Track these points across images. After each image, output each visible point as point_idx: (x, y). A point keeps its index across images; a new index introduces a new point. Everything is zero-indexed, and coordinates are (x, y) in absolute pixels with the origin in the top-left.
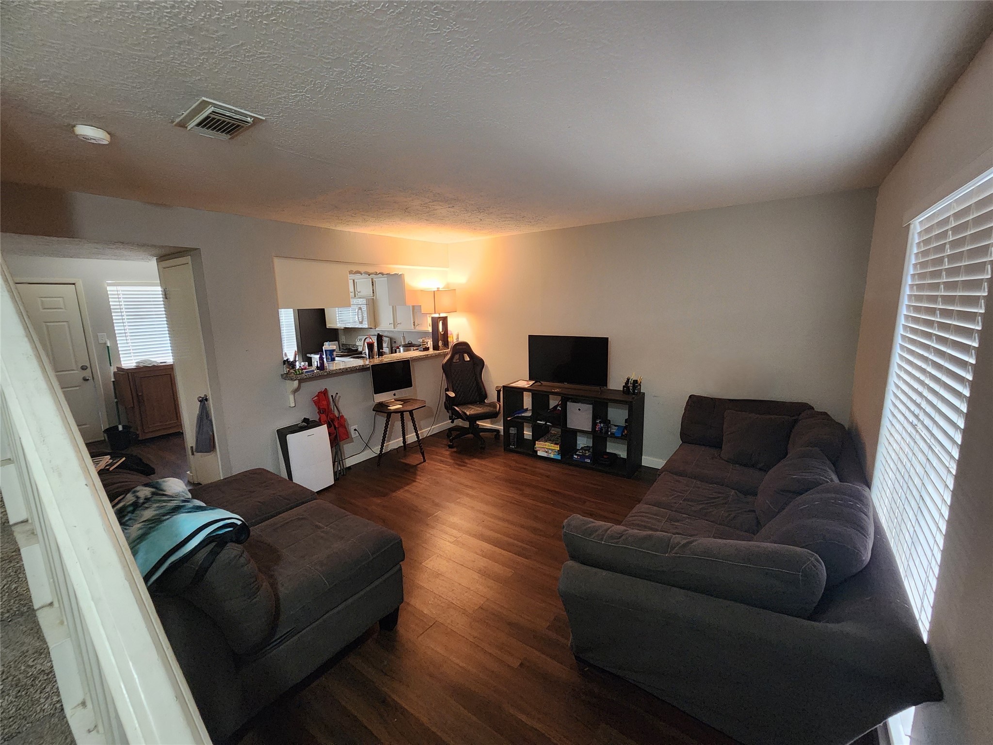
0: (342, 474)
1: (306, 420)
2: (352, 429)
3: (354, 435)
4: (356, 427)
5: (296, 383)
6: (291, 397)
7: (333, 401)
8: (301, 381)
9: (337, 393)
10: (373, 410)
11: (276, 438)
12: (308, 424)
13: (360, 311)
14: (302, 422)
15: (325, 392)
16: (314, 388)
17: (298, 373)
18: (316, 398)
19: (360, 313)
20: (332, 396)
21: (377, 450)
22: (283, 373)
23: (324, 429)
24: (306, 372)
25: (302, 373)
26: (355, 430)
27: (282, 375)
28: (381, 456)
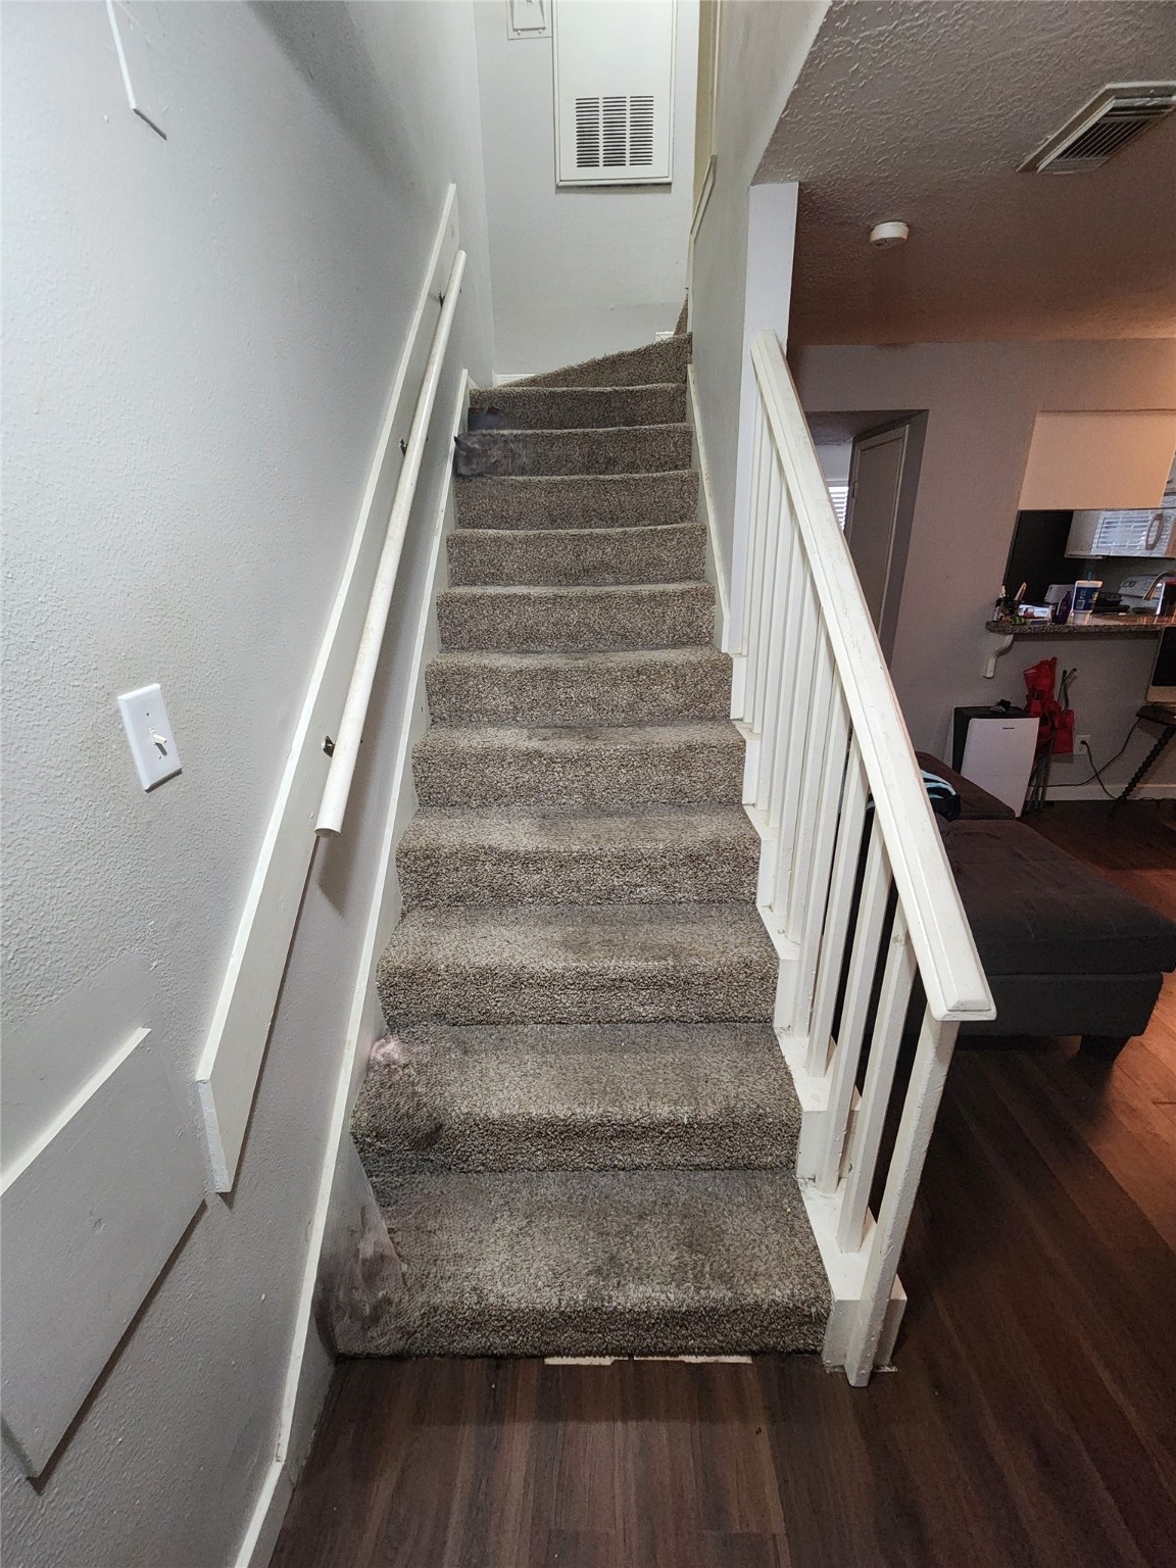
0: (1037, 809)
1: (1003, 703)
2: (1078, 739)
3: (1077, 748)
4: (1086, 738)
5: (1009, 639)
6: (992, 662)
7: (1063, 680)
8: (1018, 637)
9: (1075, 670)
10: (1137, 715)
11: (950, 720)
12: (1004, 710)
13: (1156, 523)
14: (998, 705)
15: (1051, 664)
16: (1035, 653)
17: (1018, 622)
18: (1032, 671)
19: (1155, 528)
20: (1065, 672)
21: (1116, 790)
22: (991, 620)
23: (1033, 724)
24: (1033, 623)
25: (1025, 624)
26: (1083, 743)
27: (988, 623)
28: (1122, 801)
